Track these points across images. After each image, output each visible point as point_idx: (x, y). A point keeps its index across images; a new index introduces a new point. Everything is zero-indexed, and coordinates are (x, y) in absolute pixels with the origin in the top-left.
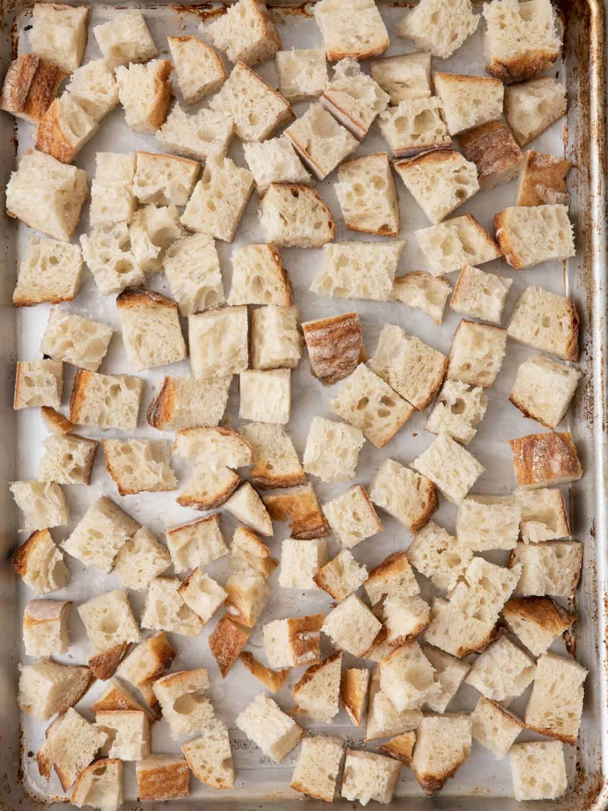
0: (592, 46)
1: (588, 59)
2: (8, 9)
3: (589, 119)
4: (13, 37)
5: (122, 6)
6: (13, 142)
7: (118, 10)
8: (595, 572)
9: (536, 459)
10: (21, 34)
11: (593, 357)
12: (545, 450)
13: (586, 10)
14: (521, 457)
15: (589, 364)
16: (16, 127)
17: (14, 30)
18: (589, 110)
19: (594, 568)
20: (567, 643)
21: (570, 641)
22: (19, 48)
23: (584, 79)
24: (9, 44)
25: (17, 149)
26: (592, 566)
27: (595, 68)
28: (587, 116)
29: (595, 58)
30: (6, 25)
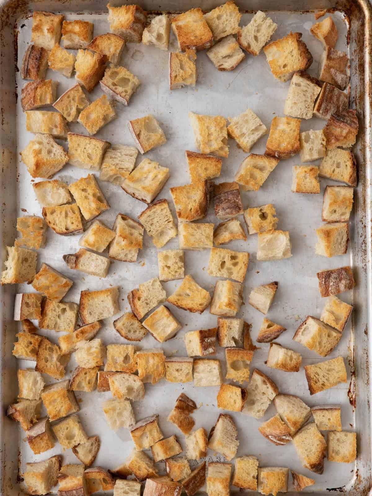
0: (365, 37)
1: (363, 45)
2: (12, 15)
3: (364, 82)
4: (15, 32)
5: (81, 13)
6: (15, 95)
7: (78, 15)
8: (367, 356)
9: (331, 284)
10: (19, 29)
11: (366, 225)
12: (336, 278)
13: (362, 15)
14: (323, 283)
15: (364, 229)
16: (16, 86)
17: (15, 27)
18: (364, 75)
19: (367, 353)
20: (350, 399)
21: (352, 397)
22: (18, 38)
23: (361, 57)
24: (12, 36)
25: (17, 99)
26: (365, 352)
27: (367, 50)
28: (363, 80)
29: (367, 44)
30: (10, 24)
